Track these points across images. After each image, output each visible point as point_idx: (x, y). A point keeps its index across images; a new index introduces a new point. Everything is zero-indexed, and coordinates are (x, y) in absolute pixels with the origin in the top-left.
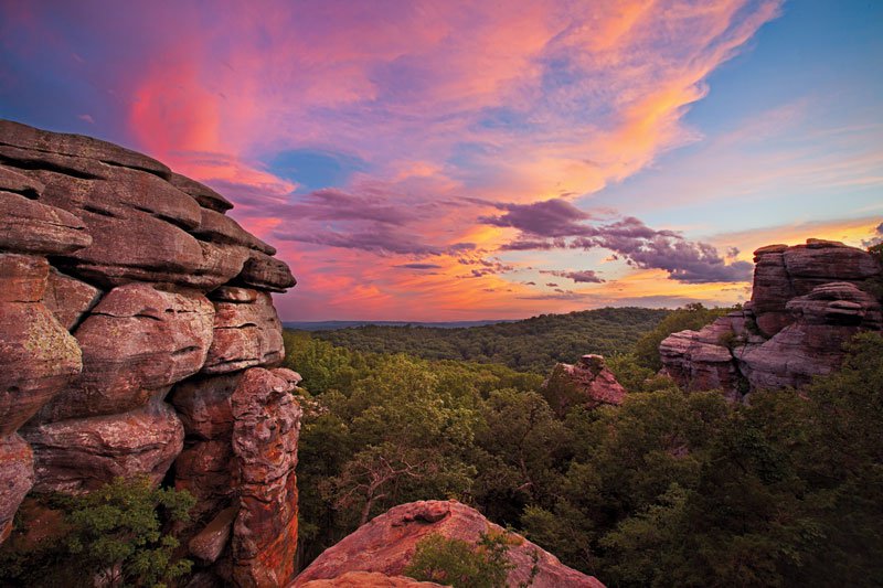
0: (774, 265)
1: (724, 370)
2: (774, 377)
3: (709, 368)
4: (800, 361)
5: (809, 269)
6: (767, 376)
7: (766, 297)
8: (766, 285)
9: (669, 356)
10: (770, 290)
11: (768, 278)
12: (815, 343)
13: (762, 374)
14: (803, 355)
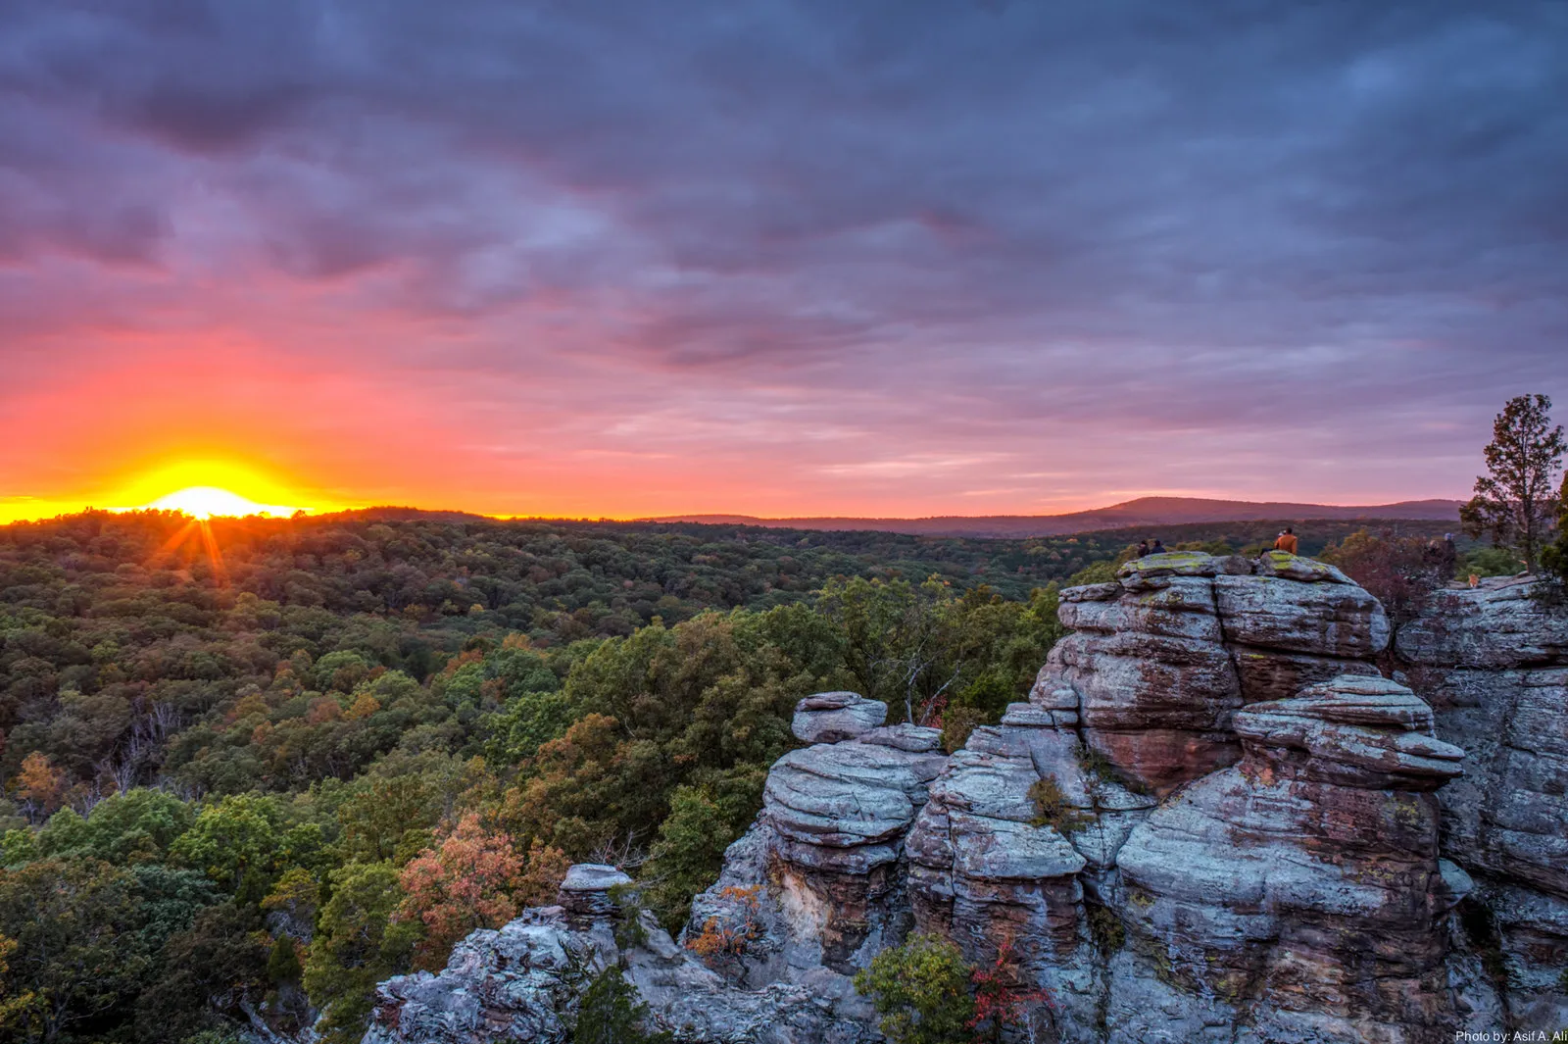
0: (1199, 610)
1: (1061, 896)
2: (1229, 916)
3: (1021, 894)
4: (1306, 876)
5: (1296, 635)
6: (1210, 913)
7: (1175, 694)
8: (1177, 664)
9: (830, 848)
10: (1189, 678)
11: (1186, 644)
12: (1345, 829)
13: (1193, 908)
14: (1304, 857)
